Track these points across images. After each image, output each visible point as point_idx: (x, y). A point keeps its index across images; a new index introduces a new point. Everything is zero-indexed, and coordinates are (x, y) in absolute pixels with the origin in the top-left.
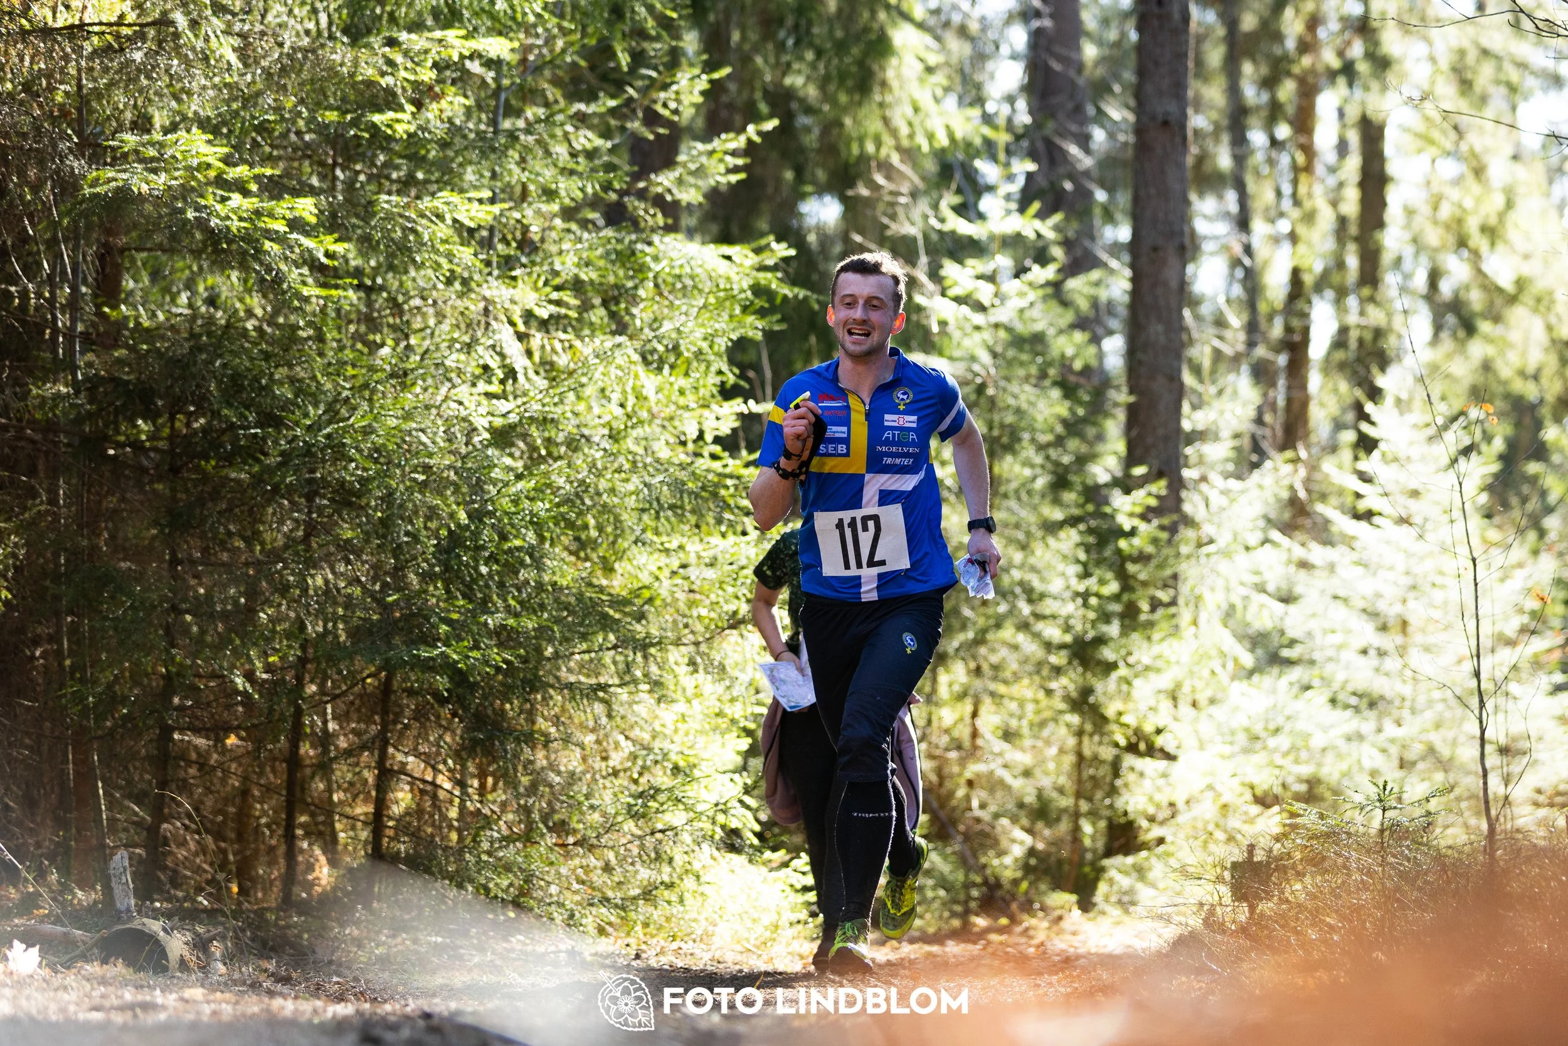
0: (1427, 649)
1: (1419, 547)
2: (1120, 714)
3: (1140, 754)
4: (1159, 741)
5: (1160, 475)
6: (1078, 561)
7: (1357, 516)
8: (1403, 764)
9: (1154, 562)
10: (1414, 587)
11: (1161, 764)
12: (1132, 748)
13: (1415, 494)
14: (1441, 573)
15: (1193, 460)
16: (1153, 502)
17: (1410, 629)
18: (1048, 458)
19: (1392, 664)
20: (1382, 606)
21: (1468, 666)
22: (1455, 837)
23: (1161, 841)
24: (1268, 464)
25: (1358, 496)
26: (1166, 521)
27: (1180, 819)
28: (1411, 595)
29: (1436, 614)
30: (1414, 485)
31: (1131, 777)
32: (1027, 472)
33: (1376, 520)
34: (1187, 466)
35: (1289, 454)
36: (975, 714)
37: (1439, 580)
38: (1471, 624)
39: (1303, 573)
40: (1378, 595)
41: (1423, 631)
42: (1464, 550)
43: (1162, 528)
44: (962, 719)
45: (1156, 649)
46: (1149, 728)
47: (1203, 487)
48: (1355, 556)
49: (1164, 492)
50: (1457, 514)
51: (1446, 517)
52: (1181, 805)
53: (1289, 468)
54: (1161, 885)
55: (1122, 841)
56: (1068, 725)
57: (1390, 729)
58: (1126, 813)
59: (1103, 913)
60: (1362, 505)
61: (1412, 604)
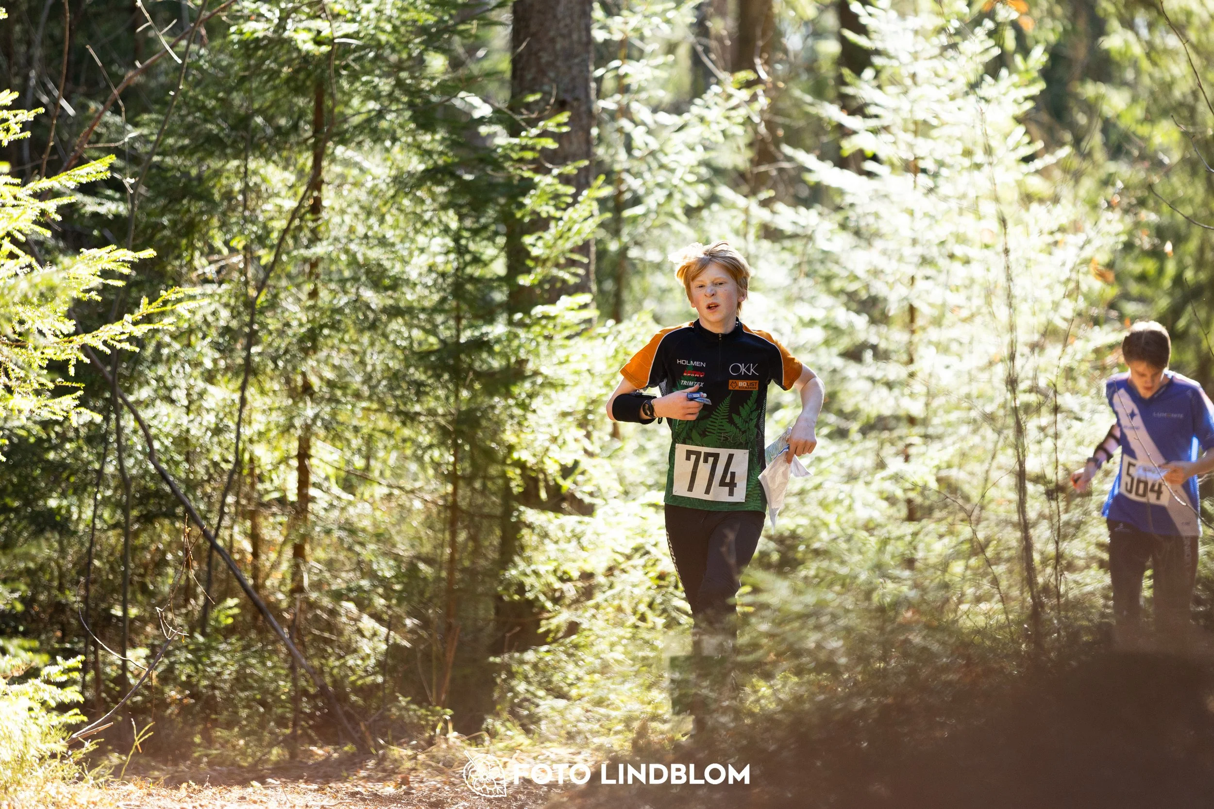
0: (943, 348)
1: (929, 204)
2: (511, 448)
3: (542, 506)
4: (567, 485)
5: (561, 106)
6: (446, 230)
7: (842, 163)
8: (913, 513)
9: (554, 229)
10: (925, 261)
11: (571, 521)
12: (530, 498)
13: (922, 128)
14: (961, 239)
15: (609, 84)
16: (550, 144)
17: (919, 322)
18: (400, 83)
19: (894, 371)
20: (879, 288)
21: (1000, 371)
22: (987, 616)
23: (573, 628)
24: (715, 89)
25: (843, 132)
26: (570, 169)
27: (599, 597)
28: (920, 273)
29: (954, 299)
30: (921, 115)
31: (528, 537)
32: (372, 105)
33: (869, 166)
34: (600, 95)
35: (745, 75)
36: (303, 454)
37: (959, 250)
38: (1003, 313)
39: (766, 244)
40: (876, 273)
41: (937, 322)
42: (989, 208)
43: (565, 179)
44: (285, 460)
45: (561, 354)
46: (552, 468)
47: (625, 123)
48: (839, 217)
49: (565, 129)
50: (979, 157)
51: (966, 162)
52: (601, 579)
53: (745, 94)
54: (574, 692)
55: (518, 629)
56: (437, 465)
57: (895, 465)
58: (521, 588)
59: (493, 734)
60: (848, 146)
61: (920, 284)
